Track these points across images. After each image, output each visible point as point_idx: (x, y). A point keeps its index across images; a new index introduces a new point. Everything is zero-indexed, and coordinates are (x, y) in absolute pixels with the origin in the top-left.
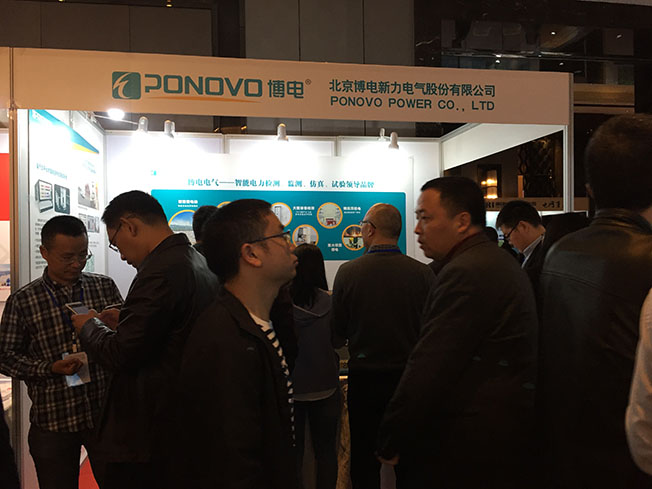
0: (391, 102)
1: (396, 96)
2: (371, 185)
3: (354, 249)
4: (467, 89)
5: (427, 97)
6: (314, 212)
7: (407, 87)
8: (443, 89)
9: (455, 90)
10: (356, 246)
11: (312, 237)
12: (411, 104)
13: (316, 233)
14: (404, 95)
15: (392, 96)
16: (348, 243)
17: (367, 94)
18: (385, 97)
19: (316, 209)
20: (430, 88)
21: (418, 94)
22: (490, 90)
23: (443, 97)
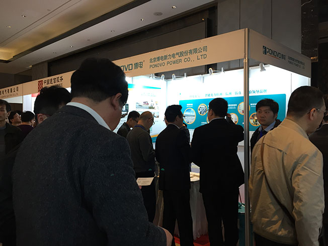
0: (168, 63)
1: (169, 60)
2: (265, 91)
3: (256, 125)
4: (195, 51)
5: (180, 58)
6: (237, 107)
7: (173, 56)
8: (186, 53)
9: (191, 52)
10: (257, 124)
11: (235, 119)
12: (174, 63)
13: (237, 117)
14: (172, 59)
15: (168, 60)
16: (252, 122)
17: (161, 62)
18: (165, 61)
19: (238, 105)
20: (181, 54)
21: (177, 57)
22: (205, 48)
23: (186, 57)
